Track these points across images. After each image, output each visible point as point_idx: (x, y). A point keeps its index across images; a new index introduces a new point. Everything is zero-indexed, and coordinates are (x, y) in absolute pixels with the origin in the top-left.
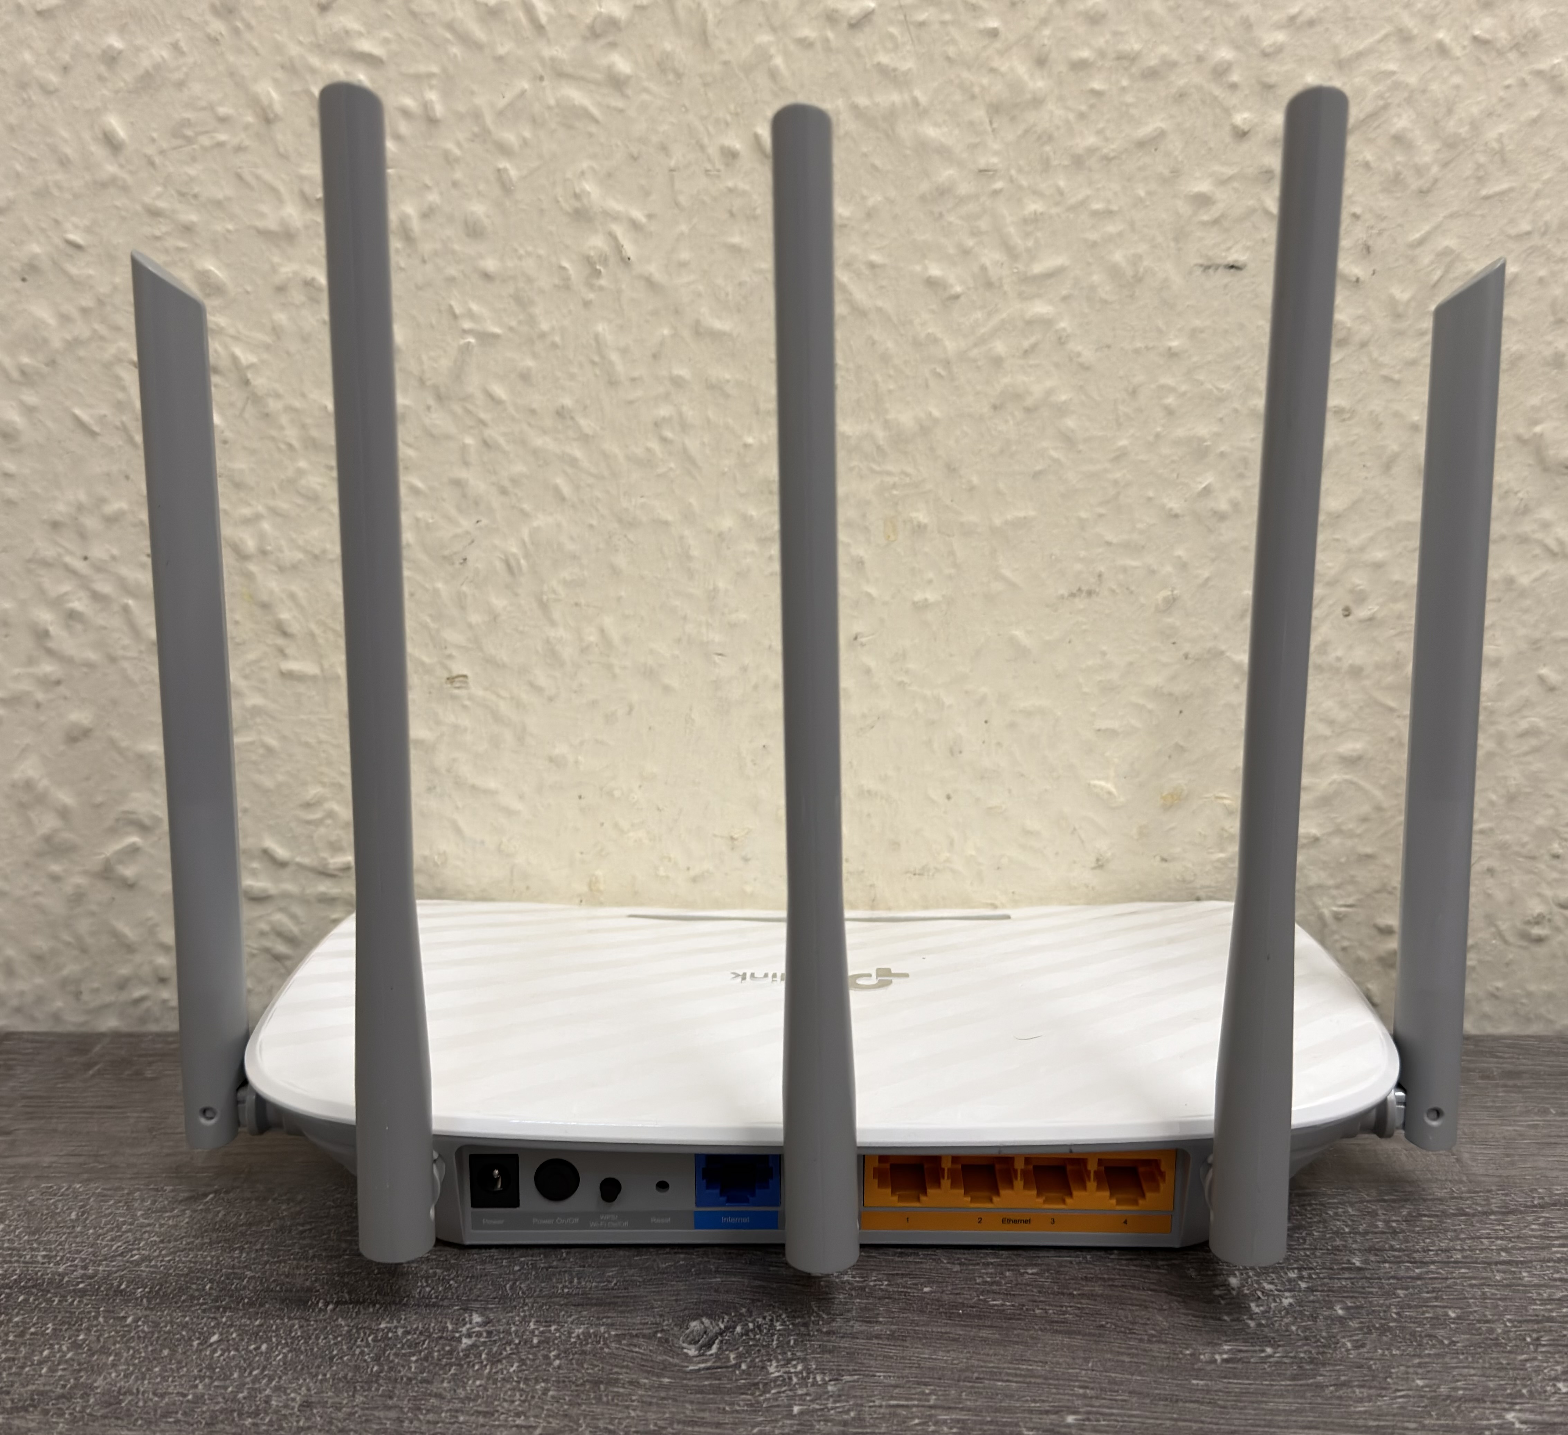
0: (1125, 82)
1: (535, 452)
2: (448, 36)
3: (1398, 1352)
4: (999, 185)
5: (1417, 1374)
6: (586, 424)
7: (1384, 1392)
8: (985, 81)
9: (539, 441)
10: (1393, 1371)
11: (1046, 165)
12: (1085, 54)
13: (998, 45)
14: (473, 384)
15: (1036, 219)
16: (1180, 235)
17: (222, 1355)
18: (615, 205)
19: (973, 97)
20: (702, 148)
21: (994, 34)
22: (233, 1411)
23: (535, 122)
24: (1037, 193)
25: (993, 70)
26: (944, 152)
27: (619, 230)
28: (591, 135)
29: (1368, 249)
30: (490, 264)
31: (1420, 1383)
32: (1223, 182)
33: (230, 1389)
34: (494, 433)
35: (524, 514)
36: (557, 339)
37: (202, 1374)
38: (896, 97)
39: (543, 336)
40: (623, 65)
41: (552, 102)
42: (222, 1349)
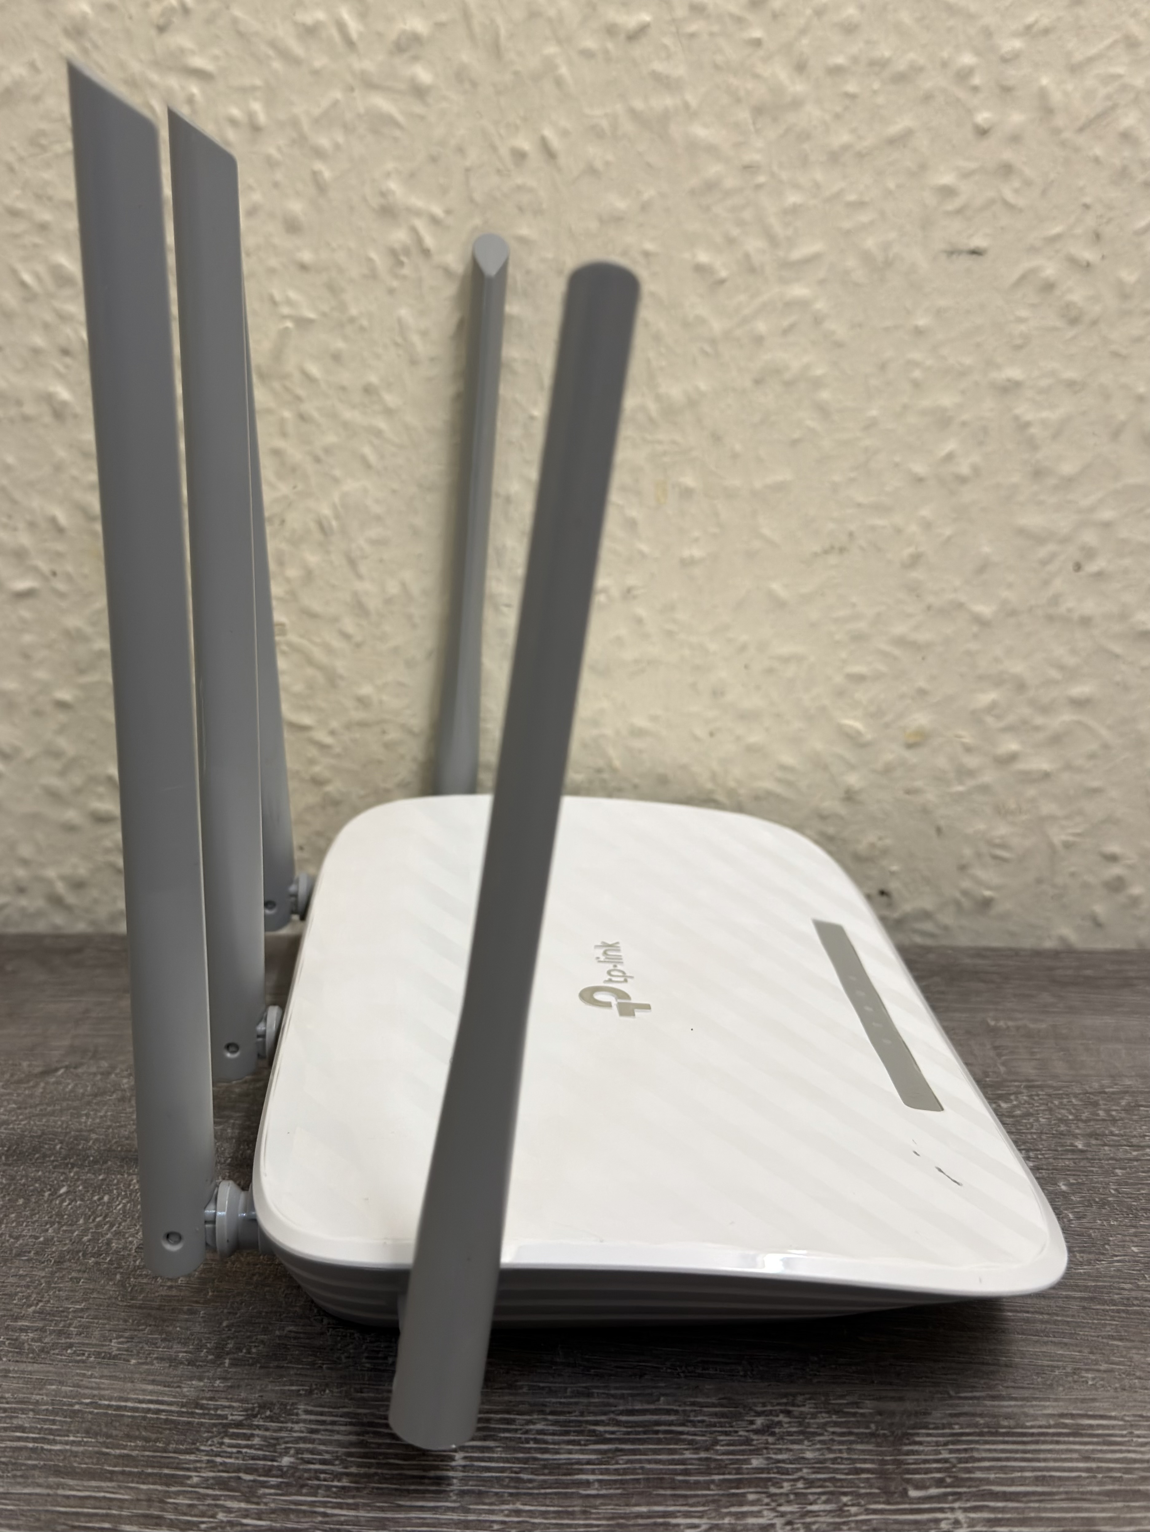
0: (876, 86)
1: (346, 425)
2: (271, 52)
3: (1115, 1223)
4: (761, 179)
5: (1133, 1242)
6: (390, 399)
7: (1102, 1257)
8: (750, 85)
9: (348, 414)
10: (1111, 1239)
11: (804, 162)
12: (840, 60)
13: (761, 53)
14: (291, 364)
15: (795, 210)
16: (926, 223)
17: (69, 1204)
18: (417, 202)
19: (738, 101)
20: (494, 148)
21: (757, 43)
22: (78, 1252)
23: (348, 129)
24: (796, 186)
25: (756, 76)
26: (712, 150)
27: (420, 225)
28: (396, 140)
29: (1097, 237)
30: (307, 256)
31: (1135, 1249)
32: (966, 175)
33: (76, 1233)
34: (310, 408)
35: (336, 481)
36: (365, 322)
37: (52, 1220)
38: (669, 101)
39: (352, 320)
40: (424, 75)
41: (362, 110)
42: (70, 1199)
